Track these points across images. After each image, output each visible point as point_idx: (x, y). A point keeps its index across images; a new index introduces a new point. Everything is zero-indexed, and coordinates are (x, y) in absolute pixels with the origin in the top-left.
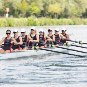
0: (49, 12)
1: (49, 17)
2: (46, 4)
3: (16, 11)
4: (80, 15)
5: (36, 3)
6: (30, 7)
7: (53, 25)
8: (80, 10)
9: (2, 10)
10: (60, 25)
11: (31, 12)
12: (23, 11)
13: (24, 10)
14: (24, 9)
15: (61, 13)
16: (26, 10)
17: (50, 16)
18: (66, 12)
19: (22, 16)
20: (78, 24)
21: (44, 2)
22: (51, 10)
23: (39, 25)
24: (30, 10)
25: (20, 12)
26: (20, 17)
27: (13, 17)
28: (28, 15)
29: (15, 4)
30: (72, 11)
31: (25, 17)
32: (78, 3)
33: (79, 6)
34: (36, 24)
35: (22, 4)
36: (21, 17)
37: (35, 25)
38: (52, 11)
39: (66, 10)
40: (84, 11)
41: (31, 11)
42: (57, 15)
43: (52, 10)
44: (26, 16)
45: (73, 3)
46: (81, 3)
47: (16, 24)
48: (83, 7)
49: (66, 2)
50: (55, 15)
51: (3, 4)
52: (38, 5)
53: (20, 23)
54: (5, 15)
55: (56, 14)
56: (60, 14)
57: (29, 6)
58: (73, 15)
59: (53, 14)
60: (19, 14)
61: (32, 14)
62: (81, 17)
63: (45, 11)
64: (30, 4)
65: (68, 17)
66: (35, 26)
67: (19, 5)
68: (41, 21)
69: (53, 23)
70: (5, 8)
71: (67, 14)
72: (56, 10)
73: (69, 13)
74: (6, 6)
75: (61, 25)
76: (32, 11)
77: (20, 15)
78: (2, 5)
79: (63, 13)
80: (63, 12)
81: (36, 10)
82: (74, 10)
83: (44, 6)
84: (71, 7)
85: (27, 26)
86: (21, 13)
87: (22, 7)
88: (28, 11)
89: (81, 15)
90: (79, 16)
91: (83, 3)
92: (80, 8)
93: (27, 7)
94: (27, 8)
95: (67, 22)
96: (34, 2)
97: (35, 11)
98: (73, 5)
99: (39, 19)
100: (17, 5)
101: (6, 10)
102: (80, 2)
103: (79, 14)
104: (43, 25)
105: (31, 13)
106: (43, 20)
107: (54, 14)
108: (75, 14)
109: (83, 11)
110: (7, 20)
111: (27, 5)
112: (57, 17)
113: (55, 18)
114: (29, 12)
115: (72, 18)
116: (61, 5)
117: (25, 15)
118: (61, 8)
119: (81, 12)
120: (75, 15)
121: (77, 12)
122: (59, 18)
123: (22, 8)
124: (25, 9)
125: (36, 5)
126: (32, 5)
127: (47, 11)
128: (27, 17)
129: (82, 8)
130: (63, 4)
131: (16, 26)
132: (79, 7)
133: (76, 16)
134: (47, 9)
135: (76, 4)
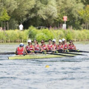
9: (58, 18)
27: (73, 28)
29: (76, 11)
51: (59, 10)
53: (82, 37)
54: (62, 25)
60: (81, 24)
67: (81, 12)
70: (61, 16)
74: (63, 14)
78: (58, 12)
86: (84, 23)
101: (63, 18)
110: (64, 32)
131: (77, 41)
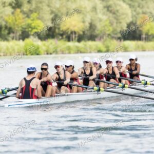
0: (61, 29)
1: (62, 38)
2: (56, 16)
3: (3, 29)
4: (116, 34)
5: (38, 14)
6: (29, 21)
7: (70, 53)
8: (117, 26)
10: (81, 52)
11: (31, 31)
12: (17, 29)
13: (18, 27)
14: (17, 25)
15: (84, 32)
16: (21, 27)
17: (64, 36)
18: (92, 30)
19: (15, 38)
20: (113, 51)
21: (52, 12)
22: (65, 26)
23: (44, 54)
24: (29, 26)
25: (10, 30)
26: (10, 39)
28: (24, 36)
30: (103, 28)
31: (19, 39)
32: (114, 13)
33: (115, 18)
34: (39, 52)
35: (14, 16)
36: (13, 39)
37: (37, 52)
38: (68, 29)
39: (92, 26)
40: (125, 28)
41: (30, 29)
42: (77, 35)
43: (67, 26)
44: (21, 37)
45: (104, 14)
46: (118, 14)
47: (4, 53)
48: (122, 21)
49: (92, 11)
50: (74, 36)
52: (43, 17)
55: (75, 33)
56: (81, 33)
57: (27, 19)
58: (104, 34)
59: (69, 33)
61: (32, 33)
62: (119, 39)
63: (55, 28)
64: (28, 17)
65: (96, 39)
66: (38, 54)
68: (48, 47)
69: (69, 50)
71: (95, 34)
72: (75, 26)
73: (97, 32)
75: (84, 52)
76: (33, 28)
77: (12, 35)
79: (86, 32)
80: (87, 30)
81: (39, 26)
82: (106, 25)
83: (53, 20)
84: (100, 20)
85: (24, 54)
87: (14, 21)
88: (25, 29)
89: (119, 35)
90: (116, 36)
91: (123, 14)
92: (117, 23)
93: (23, 22)
94: (24, 24)
95: (94, 47)
96: (35, 12)
97: (37, 29)
98: (104, 18)
99: (44, 42)
100: (6, 18)
102: (117, 11)
103: (116, 32)
104: (51, 54)
105: (30, 33)
106: (51, 43)
107: (72, 33)
108: (108, 33)
109: (122, 28)
111: (23, 18)
112: (76, 39)
113: (72, 40)
114: (27, 30)
115: (102, 40)
116: (83, 18)
117: (20, 35)
118: (84, 22)
119: (119, 30)
120: (109, 35)
121: (111, 29)
122: (79, 40)
123: (14, 24)
124: (20, 25)
125: (39, 18)
126: (32, 19)
127: (59, 29)
128: (23, 39)
129: (120, 23)
130: (86, 16)
132: (115, 21)
133: (110, 37)
134: (59, 25)
135: (111, 15)
